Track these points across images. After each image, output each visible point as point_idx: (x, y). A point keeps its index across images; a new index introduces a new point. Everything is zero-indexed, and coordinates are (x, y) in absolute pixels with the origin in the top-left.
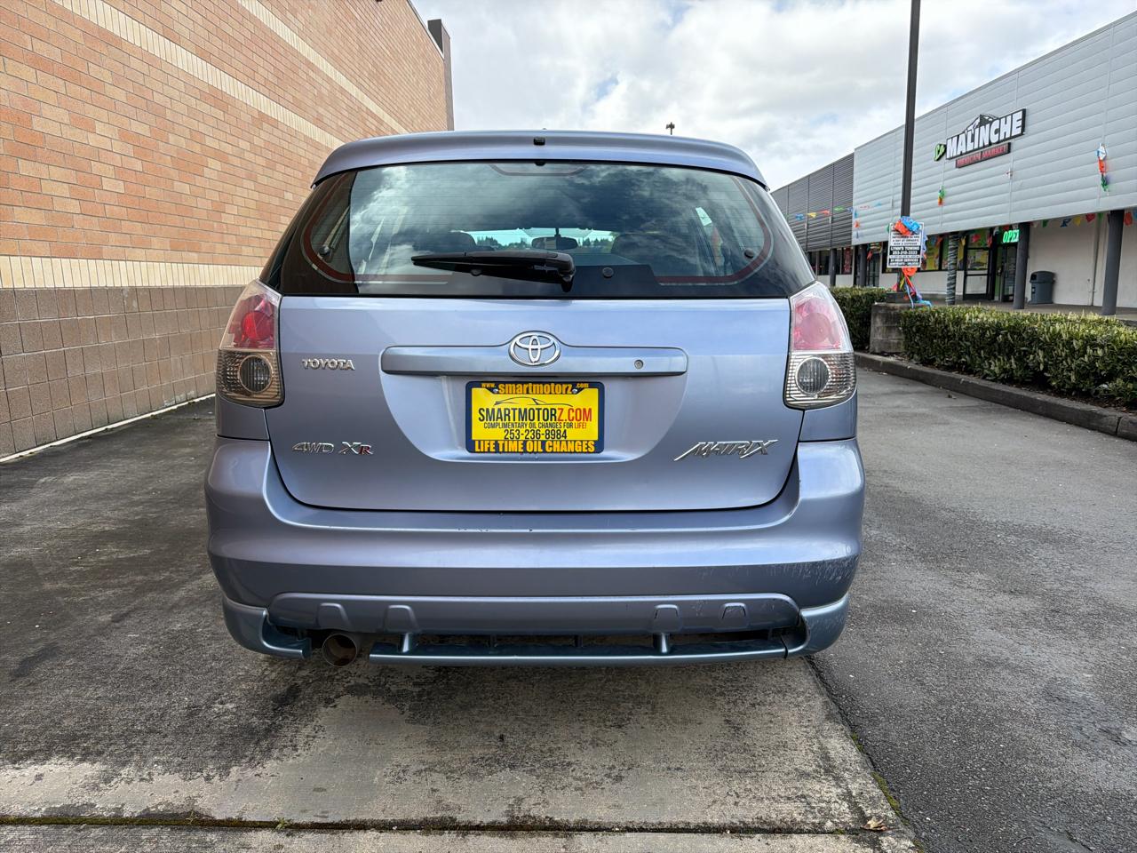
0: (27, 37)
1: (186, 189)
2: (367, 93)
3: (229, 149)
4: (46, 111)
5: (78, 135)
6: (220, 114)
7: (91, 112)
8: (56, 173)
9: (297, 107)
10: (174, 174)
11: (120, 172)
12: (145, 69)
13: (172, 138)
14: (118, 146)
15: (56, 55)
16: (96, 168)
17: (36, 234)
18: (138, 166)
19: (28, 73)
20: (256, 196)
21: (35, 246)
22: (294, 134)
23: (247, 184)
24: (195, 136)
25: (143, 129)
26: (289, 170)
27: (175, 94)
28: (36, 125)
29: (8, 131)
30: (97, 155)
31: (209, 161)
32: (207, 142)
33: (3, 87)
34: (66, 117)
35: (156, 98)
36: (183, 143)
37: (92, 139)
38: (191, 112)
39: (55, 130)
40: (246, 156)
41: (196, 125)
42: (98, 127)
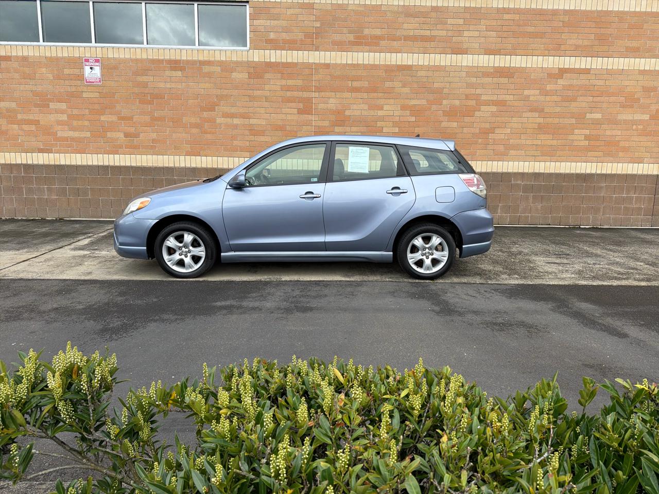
0: (350, 82)
3: (509, 98)
4: (355, 107)
5: (372, 113)
7: (381, 102)
10: (443, 119)
11: (397, 124)
12: (430, 74)
13: (445, 102)
14: (398, 113)
15: (366, 84)
16: (379, 124)
18: (413, 119)
19: (348, 95)
25: (424, 102)
28: (347, 113)
29: (333, 118)
30: (382, 119)
31: (483, 108)
32: (484, 98)
33: (333, 103)
34: (366, 107)
35: (436, 85)
36: (457, 103)
37: (380, 113)
38: (470, 85)
39: (358, 113)
40: (531, 98)
41: (473, 91)
42: (385, 108)
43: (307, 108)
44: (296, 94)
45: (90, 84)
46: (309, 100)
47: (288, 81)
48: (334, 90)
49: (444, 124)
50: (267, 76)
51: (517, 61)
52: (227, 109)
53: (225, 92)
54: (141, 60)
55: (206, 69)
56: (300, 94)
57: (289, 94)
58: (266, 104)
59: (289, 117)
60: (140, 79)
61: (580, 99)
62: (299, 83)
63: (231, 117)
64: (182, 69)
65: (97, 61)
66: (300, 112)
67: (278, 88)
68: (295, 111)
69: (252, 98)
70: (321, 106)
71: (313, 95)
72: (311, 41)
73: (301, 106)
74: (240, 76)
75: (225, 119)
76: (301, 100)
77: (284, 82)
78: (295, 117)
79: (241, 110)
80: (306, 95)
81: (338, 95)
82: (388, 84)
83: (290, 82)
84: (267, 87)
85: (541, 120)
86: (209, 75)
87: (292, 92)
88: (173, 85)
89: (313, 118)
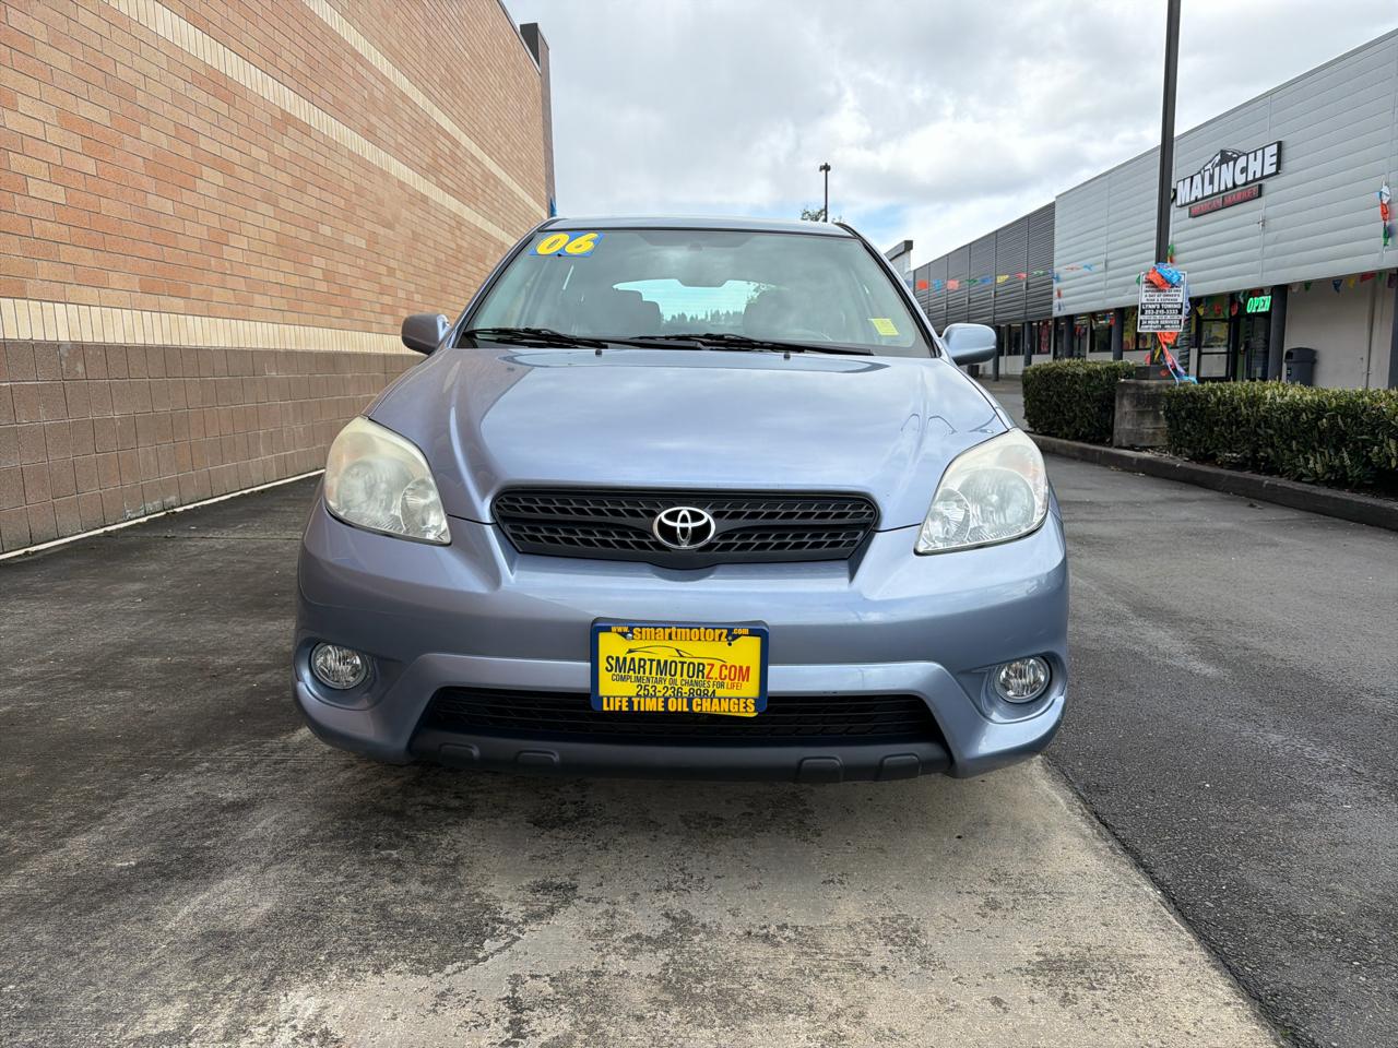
1: (169, 207)
2: (439, 104)
3: (235, 157)
6: (223, 108)
9: (339, 111)
10: (150, 184)
11: (58, 174)
12: (104, 29)
13: (145, 133)
14: (55, 134)
16: (18, 162)
18: (90, 166)
20: (277, 226)
22: (333, 147)
23: (263, 208)
24: (181, 132)
25: (101, 116)
26: (326, 196)
27: (153, 71)
30: (20, 144)
31: (205, 172)
35: (121, 72)
36: (164, 141)
38: (178, 100)
40: (261, 169)
61: (309, 189)
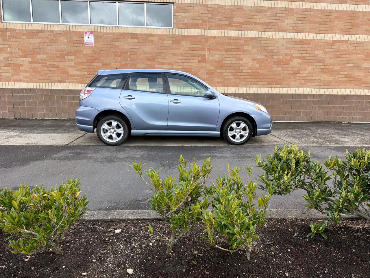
0: (226, 46)
1: (280, 69)
4: (228, 59)
5: (237, 62)
6: (305, 46)
7: (242, 56)
8: (227, 71)
11: (249, 68)
12: (267, 42)
13: (275, 57)
14: (250, 62)
15: (234, 47)
16: (241, 68)
17: (219, 83)
18: (258, 66)
19: (224, 53)
21: (218, 85)
25: (264, 57)
27: (281, 45)
28: (224, 62)
29: (216, 65)
30: (242, 65)
31: (294, 60)
32: (294, 55)
33: (217, 57)
34: (234, 59)
35: (270, 48)
36: (281, 57)
37: (241, 62)
38: (287, 49)
39: (229, 62)
40: (319, 56)
41: (289, 51)
42: (244, 59)
43: (203, 60)
44: (197, 52)
45: (88, 46)
46: (204, 55)
47: (194, 45)
48: (218, 50)
49: (274, 69)
50: (183, 42)
51: (312, 36)
52: (160, 60)
53: (160, 51)
54: (116, 33)
55: (150, 38)
56: (199, 52)
57: (194, 52)
58: (182, 58)
59: (194, 64)
60: (114, 43)
61: (343, 56)
62: (199, 46)
63: (163, 65)
64: (137, 38)
65: (91, 33)
66: (199, 62)
67: (188, 49)
68: (197, 61)
69: (174, 54)
70: (211, 58)
71: (207, 52)
72: (206, 24)
73: (200, 58)
74: (168, 42)
75: (160, 65)
76: (200, 55)
77: (191, 46)
78: (197, 65)
79: (169, 61)
80: (202, 53)
81: (220, 53)
82: (245, 47)
83: (194, 46)
84: (182, 48)
85: (323, 67)
86: (152, 42)
87: (195, 51)
88: (133, 47)
89: (206, 65)
